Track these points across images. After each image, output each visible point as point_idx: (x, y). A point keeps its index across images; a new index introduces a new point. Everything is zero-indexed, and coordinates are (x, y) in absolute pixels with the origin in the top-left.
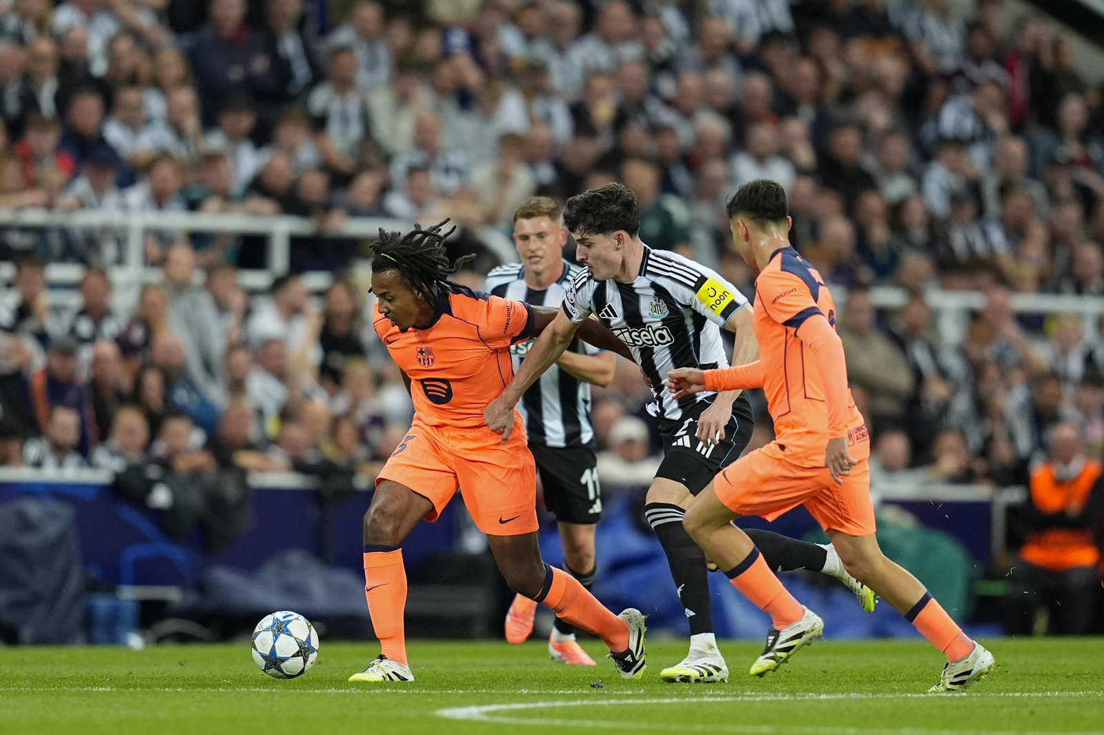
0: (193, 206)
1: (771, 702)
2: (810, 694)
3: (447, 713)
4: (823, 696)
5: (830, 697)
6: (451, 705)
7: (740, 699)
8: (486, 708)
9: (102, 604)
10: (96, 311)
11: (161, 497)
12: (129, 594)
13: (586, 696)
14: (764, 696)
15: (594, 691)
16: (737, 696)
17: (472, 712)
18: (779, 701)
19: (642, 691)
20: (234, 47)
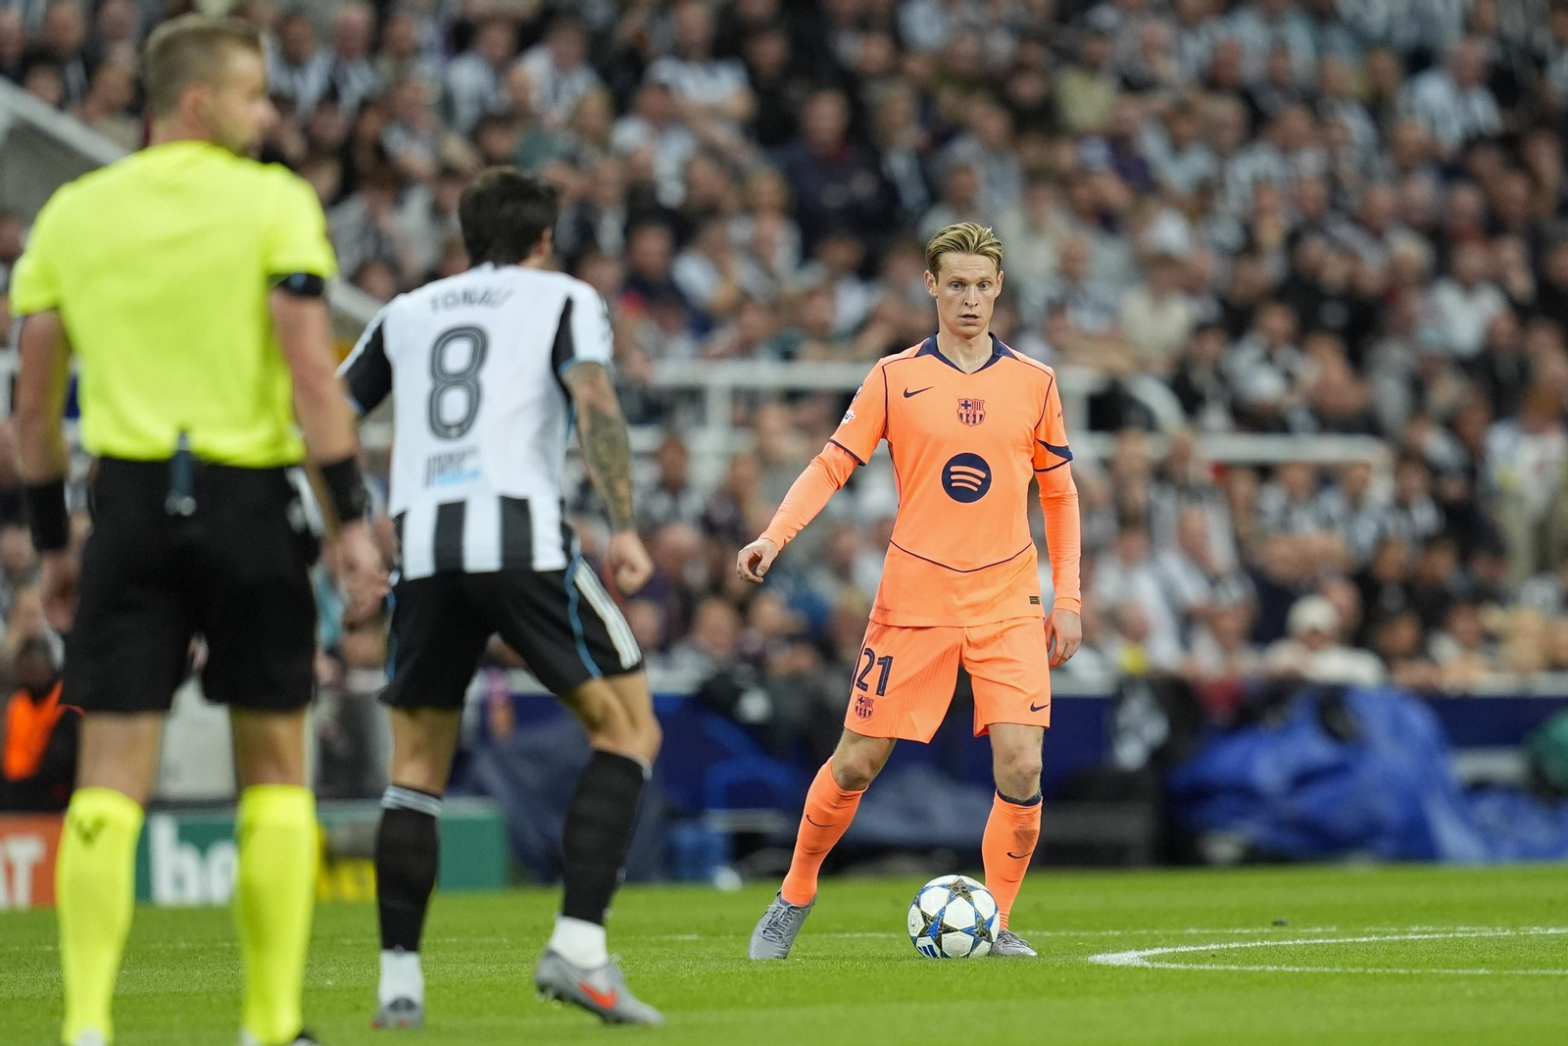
0: (788, 355)
1: (1490, 939)
2: (1536, 928)
3: (1099, 958)
4: (1552, 931)
5: (1559, 932)
6: (1105, 950)
7: (1451, 935)
8: (1147, 952)
9: (686, 836)
10: (673, 485)
11: (755, 706)
12: (720, 823)
13: (1264, 937)
14: (1480, 931)
15: (1277, 929)
16: (1447, 932)
17: (1129, 958)
18: (1499, 939)
19: (1334, 929)
20: (832, 165)
